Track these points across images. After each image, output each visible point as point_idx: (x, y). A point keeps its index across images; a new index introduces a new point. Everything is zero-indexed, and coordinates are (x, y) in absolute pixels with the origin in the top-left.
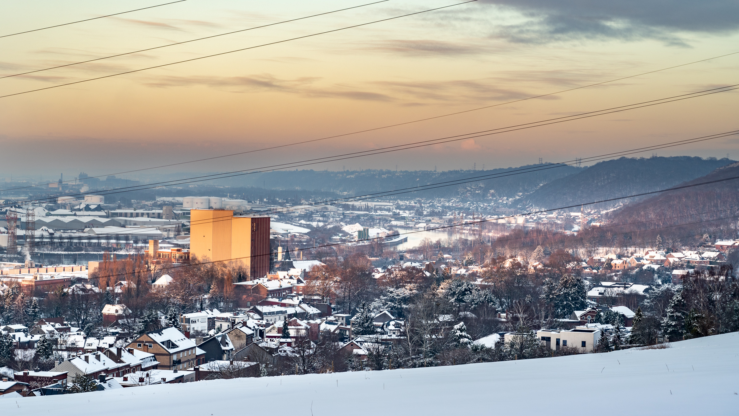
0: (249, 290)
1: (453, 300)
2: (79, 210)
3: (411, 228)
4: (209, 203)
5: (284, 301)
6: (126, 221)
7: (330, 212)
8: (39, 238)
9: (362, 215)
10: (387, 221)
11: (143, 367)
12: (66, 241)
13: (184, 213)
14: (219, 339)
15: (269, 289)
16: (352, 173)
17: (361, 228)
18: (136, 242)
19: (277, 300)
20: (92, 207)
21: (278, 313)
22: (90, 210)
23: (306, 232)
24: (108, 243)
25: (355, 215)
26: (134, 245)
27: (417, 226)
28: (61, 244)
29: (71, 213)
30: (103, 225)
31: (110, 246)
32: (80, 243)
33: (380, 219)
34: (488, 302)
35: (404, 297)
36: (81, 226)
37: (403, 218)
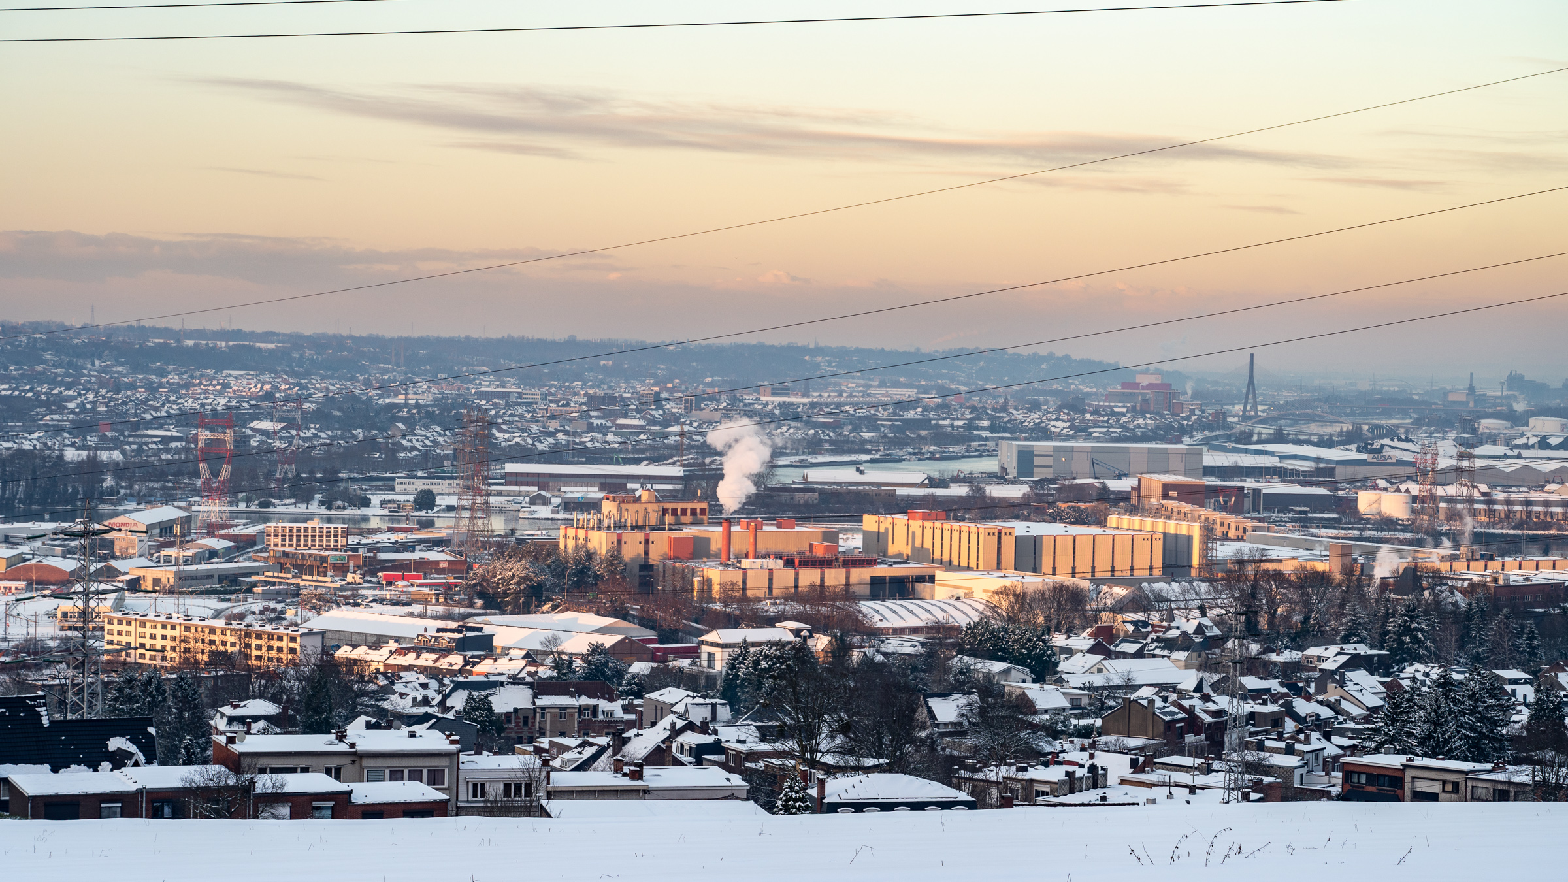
2: (1527, 447)
12: (1518, 508)
20: (1554, 441)
22: (1549, 446)
28: (1511, 514)
29: (1510, 453)
32: (1546, 513)
36: (1538, 480)
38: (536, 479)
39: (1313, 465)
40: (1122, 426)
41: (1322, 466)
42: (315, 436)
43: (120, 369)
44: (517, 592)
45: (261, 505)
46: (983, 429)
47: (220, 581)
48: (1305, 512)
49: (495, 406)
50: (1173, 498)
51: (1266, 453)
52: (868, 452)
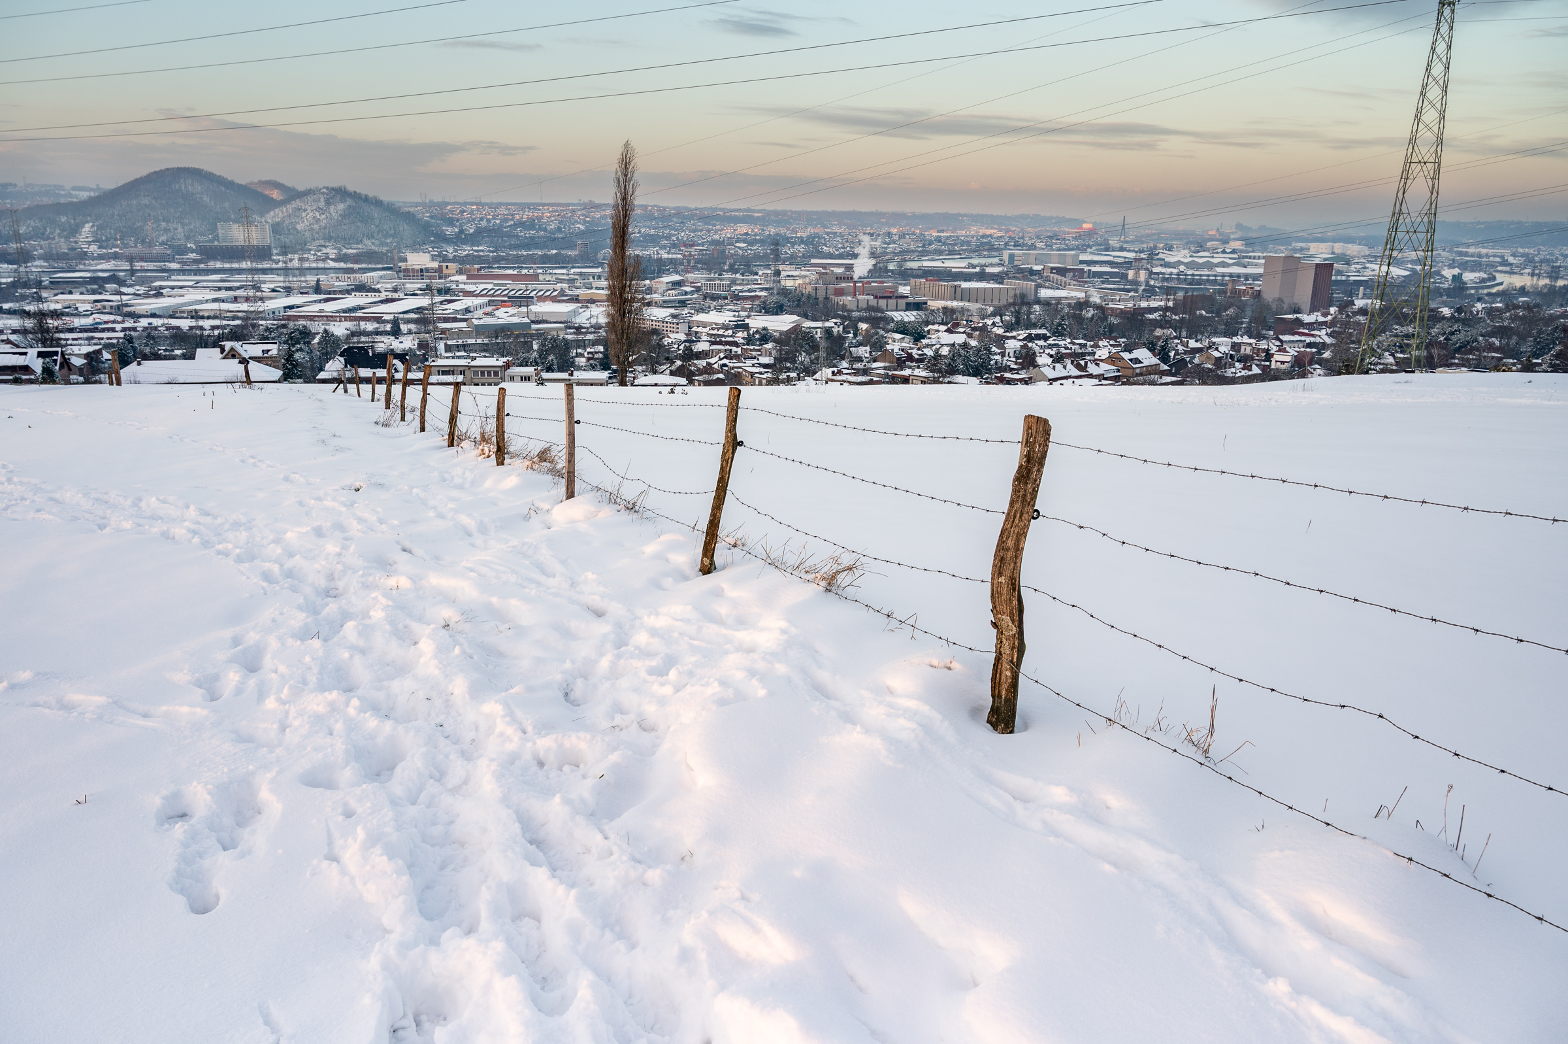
0: (1288, 322)
1: (1442, 339)
2: (1217, 253)
3: (1516, 273)
4: (1333, 248)
5: (1312, 332)
6: (1248, 262)
7: (1443, 257)
8: (1169, 275)
9: (1470, 261)
10: (1494, 266)
11: (1105, 376)
12: (1189, 277)
13: (1304, 257)
14: (1188, 359)
15: (1305, 322)
16: (1482, 223)
17: (1460, 272)
18: (1247, 279)
19: (1306, 331)
20: (1228, 251)
21: (1297, 341)
22: (1226, 253)
23: (1406, 275)
24: (1223, 280)
25: (1464, 261)
26: (1244, 282)
27: (1522, 272)
28: (1185, 280)
29: (1210, 255)
30: (1228, 265)
31: (1224, 282)
32: (1200, 279)
33: (1487, 265)
34: (1473, 342)
35: (1407, 334)
36: (1210, 266)
37: (1511, 265)
38: (822, 265)
39: (1123, 259)
40: (1066, 245)
41: (1127, 260)
42: (757, 249)
43: (700, 224)
44: (774, 308)
45: (719, 275)
46: (1011, 246)
47: (679, 303)
48: (1108, 279)
49: (830, 237)
50: (1054, 273)
51: (1109, 255)
52: (960, 254)
